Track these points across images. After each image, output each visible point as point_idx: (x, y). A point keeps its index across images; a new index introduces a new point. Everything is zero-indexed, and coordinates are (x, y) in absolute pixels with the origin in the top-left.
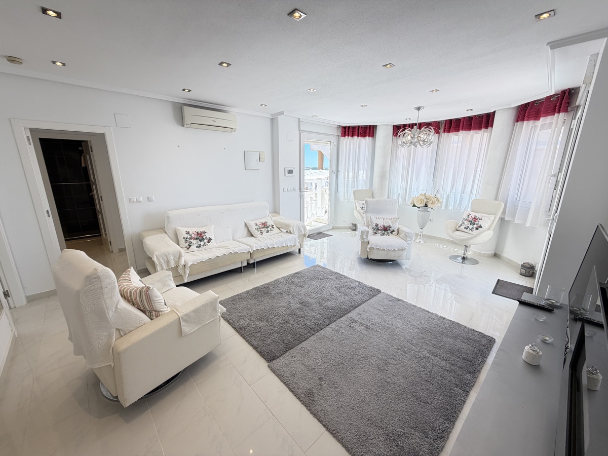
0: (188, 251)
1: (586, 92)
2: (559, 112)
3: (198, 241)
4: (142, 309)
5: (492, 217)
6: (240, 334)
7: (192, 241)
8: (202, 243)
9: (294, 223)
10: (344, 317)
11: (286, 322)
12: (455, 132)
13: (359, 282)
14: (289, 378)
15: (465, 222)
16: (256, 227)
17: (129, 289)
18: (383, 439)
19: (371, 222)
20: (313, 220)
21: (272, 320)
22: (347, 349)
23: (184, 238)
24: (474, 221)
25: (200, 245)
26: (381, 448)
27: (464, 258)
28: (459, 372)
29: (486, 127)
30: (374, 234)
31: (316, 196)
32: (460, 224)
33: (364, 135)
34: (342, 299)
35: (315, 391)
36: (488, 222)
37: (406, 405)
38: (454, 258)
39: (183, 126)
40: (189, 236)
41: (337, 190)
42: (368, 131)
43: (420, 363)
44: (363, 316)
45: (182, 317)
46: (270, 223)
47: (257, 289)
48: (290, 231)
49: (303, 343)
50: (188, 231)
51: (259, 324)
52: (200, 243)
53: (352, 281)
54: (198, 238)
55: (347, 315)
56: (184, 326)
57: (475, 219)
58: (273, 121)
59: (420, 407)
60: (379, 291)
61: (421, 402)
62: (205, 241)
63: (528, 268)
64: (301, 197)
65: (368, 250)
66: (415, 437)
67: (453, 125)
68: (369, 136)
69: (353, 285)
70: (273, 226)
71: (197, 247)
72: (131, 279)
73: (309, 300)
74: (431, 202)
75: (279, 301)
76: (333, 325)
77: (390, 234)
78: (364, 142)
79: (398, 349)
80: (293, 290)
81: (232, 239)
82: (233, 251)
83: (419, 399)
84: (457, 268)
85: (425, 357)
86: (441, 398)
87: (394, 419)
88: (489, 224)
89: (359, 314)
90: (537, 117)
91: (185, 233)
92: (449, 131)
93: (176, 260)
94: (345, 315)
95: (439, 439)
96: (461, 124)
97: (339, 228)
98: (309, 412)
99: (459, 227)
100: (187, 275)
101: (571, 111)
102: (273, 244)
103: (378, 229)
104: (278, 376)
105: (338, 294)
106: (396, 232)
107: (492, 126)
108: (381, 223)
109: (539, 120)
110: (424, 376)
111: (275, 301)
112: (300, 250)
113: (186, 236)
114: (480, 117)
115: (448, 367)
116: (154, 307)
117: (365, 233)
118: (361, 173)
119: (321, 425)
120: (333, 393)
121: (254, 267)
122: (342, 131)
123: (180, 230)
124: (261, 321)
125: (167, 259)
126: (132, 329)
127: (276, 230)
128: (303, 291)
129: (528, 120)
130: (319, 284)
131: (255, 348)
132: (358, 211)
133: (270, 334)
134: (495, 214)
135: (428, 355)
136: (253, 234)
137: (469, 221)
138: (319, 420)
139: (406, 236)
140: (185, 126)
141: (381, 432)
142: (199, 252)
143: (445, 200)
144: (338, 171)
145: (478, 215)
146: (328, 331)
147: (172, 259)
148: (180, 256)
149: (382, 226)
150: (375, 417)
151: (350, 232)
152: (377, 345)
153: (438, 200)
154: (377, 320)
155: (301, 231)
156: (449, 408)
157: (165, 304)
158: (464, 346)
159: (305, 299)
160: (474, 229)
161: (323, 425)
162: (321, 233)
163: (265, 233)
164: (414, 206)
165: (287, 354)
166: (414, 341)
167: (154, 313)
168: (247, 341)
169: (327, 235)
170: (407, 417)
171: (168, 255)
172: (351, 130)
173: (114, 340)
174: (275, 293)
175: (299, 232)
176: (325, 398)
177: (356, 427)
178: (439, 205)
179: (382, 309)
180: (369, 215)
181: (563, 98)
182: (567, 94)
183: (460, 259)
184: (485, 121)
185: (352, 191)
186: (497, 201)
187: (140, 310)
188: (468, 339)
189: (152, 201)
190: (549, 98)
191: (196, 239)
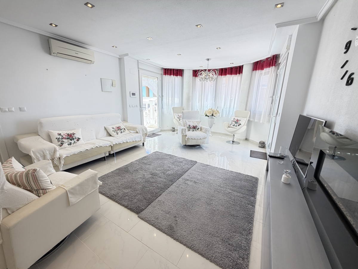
0: (61, 148)
1: (287, 54)
2: (272, 66)
3: (69, 140)
4: (29, 189)
5: (245, 119)
6: (112, 200)
7: (64, 140)
8: (72, 142)
9: (138, 126)
10: (180, 179)
11: (144, 187)
12: (225, 75)
13: (184, 158)
14: (155, 221)
15: (233, 122)
16: (113, 130)
17: (13, 173)
18: (221, 243)
19: (186, 124)
20: (148, 126)
21: (134, 187)
22: (187, 197)
23: (56, 138)
24: (237, 122)
25: (71, 143)
26: (221, 248)
27: (233, 141)
28: (247, 197)
29: (239, 73)
30: (188, 131)
31: (149, 112)
32: (230, 124)
33: (177, 75)
34: (176, 169)
35: (174, 225)
36: (243, 122)
37: (227, 220)
38: (228, 142)
39: (50, 54)
40: (61, 137)
41: (162, 108)
42: (179, 72)
43: (227, 196)
44: (191, 176)
45: (69, 191)
46: (122, 127)
47: (119, 169)
48: (137, 131)
49: (159, 198)
50: (60, 133)
51: (126, 191)
52: (70, 141)
53: (179, 158)
54: (69, 138)
55: (181, 177)
56: (71, 198)
57: (237, 120)
58: (121, 60)
59: (234, 219)
60: (196, 162)
61: (234, 216)
62: (75, 140)
63: (262, 143)
64: (141, 111)
65: (186, 139)
66: (237, 237)
67: (223, 72)
68: (180, 76)
69: (181, 160)
70: (124, 129)
71: (68, 145)
72: (13, 166)
73: (157, 172)
74: (215, 113)
75: (137, 175)
76: (174, 184)
77: (197, 130)
78: (177, 79)
79: (215, 191)
80: (144, 167)
81: (95, 138)
82: (99, 145)
83: (233, 215)
84: (230, 146)
85: (229, 193)
86: (243, 212)
87: (223, 230)
88: (244, 123)
89: (188, 176)
90: (262, 68)
91: (57, 135)
92: (222, 75)
93: (52, 154)
94: (180, 177)
95: (249, 234)
96: (227, 71)
97: (164, 131)
98: (173, 239)
99: (230, 125)
100: (63, 165)
101: (277, 66)
102: (127, 140)
103: (190, 128)
104: (146, 221)
105: (174, 166)
106: (200, 129)
107: (242, 73)
108: (192, 125)
109: (263, 70)
110: (232, 203)
111: (134, 175)
112: (143, 144)
113: (58, 137)
114: (236, 68)
115: (242, 195)
116: (41, 186)
117: (184, 130)
118: (176, 99)
119: (182, 245)
120: (185, 224)
121: (114, 156)
122: (164, 72)
123: (52, 133)
124: (127, 189)
125: (44, 154)
126: (21, 206)
127: (127, 131)
128: (151, 167)
129: (258, 70)
130: (160, 162)
131: (126, 207)
132: (176, 119)
133: (135, 196)
134: (246, 117)
135: (230, 191)
136: (111, 134)
137: (235, 122)
138: (180, 242)
139: (206, 131)
140: (53, 54)
141: (218, 239)
142: (71, 148)
143: (221, 112)
144: (162, 96)
145: (239, 119)
146: (172, 188)
147: (48, 153)
148: (55, 150)
149: (192, 126)
150: (213, 231)
151: (171, 132)
152: (203, 191)
153: (218, 112)
154: (199, 177)
155: (144, 131)
156: (248, 216)
157: (51, 183)
158: (246, 184)
159: (153, 172)
160: (238, 126)
161: (184, 245)
162: (154, 134)
163: (119, 133)
164: (206, 115)
165: (150, 206)
166: (222, 186)
167: (41, 191)
168: (119, 204)
169: (158, 134)
170: (229, 227)
171: (44, 151)
172: (169, 71)
173: (2, 218)
174: (132, 170)
175: (142, 132)
176: (181, 228)
177: (204, 240)
178: (219, 114)
179: (200, 171)
180: (184, 120)
181: (273, 59)
182: (275, 56)
183: (231, 142)
184: (238, 70)
185: (172, 108)
186: (246, 111)
187: (27, 190)
188: (247, 180)
189: (24, 111)
190: (267, 59)
191: (67, 139)
